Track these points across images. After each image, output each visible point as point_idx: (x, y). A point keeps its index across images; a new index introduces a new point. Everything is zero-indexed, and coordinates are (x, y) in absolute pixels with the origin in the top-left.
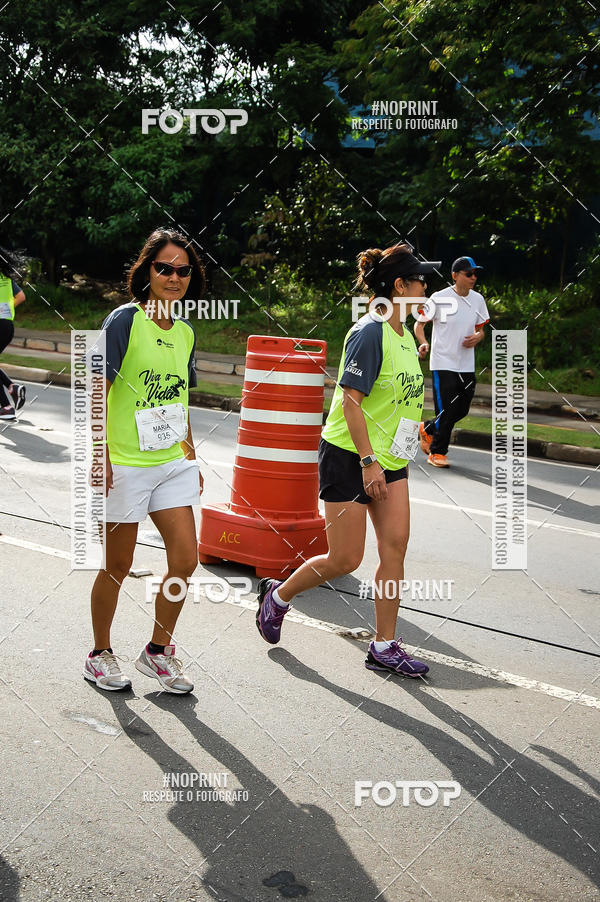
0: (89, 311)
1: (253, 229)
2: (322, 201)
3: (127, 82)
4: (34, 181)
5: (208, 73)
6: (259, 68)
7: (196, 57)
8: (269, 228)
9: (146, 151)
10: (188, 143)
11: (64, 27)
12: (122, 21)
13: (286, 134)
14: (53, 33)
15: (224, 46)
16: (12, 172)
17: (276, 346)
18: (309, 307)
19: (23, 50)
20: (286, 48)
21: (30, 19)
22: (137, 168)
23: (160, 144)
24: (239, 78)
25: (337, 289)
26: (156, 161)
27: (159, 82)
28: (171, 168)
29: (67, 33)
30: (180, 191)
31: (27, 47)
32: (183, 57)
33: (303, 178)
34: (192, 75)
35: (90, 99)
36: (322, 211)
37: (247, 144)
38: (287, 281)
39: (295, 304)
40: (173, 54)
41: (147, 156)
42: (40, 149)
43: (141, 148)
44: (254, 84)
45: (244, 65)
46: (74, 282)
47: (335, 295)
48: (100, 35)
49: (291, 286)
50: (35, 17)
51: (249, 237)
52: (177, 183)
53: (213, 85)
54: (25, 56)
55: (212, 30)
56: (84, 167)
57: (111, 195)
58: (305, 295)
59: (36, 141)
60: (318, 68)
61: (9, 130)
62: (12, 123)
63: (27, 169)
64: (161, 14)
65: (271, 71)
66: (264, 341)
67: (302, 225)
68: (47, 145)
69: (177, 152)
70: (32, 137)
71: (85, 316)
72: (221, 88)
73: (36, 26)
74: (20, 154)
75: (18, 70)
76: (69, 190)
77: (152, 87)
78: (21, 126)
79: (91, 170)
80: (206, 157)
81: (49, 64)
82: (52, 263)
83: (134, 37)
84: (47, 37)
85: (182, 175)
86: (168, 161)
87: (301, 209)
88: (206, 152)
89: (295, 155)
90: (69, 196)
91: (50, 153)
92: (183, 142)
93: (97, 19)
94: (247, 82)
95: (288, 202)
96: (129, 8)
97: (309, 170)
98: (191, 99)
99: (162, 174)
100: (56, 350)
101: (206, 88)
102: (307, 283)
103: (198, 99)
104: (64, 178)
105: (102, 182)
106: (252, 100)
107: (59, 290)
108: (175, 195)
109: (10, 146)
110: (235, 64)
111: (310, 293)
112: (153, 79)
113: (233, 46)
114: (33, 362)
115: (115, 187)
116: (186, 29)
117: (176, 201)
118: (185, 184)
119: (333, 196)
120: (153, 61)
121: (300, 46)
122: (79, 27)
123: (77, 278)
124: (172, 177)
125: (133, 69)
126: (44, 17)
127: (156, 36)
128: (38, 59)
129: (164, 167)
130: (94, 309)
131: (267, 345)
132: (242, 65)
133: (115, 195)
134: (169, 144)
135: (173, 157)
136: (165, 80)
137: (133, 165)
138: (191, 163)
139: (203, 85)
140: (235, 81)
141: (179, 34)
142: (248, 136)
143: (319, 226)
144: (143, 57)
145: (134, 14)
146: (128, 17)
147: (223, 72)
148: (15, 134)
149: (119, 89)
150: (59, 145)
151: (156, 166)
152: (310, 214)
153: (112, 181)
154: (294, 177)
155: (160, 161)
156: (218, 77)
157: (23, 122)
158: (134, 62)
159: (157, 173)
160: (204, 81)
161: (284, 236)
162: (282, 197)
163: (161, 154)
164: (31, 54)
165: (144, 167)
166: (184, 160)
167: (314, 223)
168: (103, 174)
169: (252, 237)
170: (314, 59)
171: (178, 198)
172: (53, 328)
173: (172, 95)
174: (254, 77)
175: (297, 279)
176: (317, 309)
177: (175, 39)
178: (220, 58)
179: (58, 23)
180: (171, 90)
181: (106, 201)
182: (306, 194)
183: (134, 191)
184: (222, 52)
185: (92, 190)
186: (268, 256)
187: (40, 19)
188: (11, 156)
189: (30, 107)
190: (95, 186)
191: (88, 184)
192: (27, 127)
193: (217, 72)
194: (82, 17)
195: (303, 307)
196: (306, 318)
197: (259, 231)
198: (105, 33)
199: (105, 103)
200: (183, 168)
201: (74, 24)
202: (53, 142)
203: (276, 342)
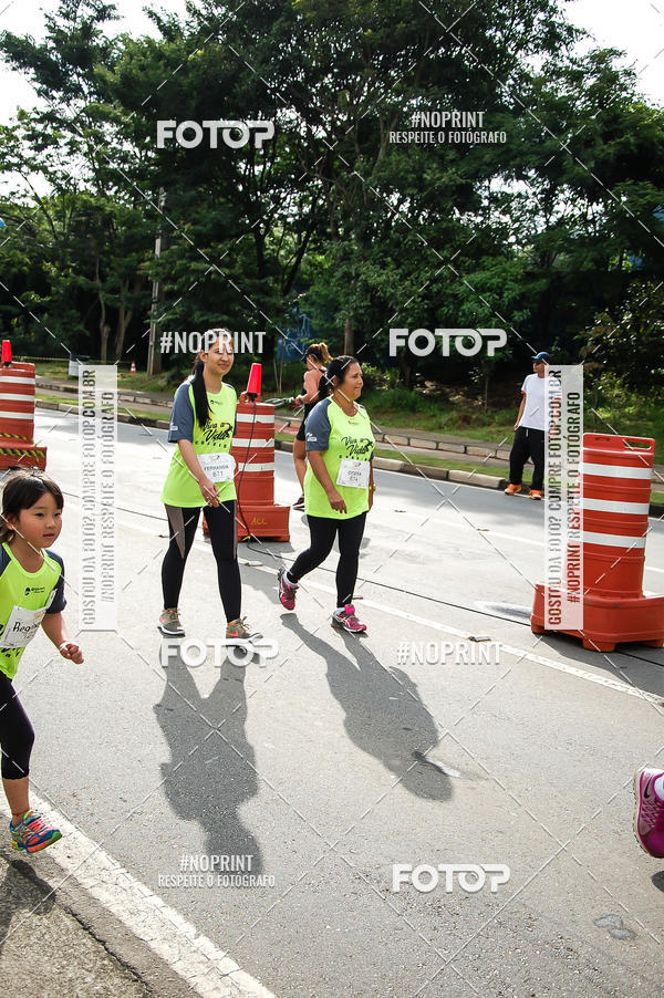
0: (437, 412)
1: (583, 342)
2: (648, 317)
3: (479, 219)
4: (397, 304)
5: (548, 209)
6: (595, 204)
7: (539, 196)
8: (597, 341)
9: (493, 277)
10: (529, 268)
11: (429, 178)
12: (478, 171)
13: (617, 258)
14: (420, 184)
15: (565, 186)
16: (380, 297)
17: (608, 443)
18: (630, 410)
19: (394, 198)
20: (620, 186)
21: (402, 174)
22: (484, 291)
23: (505, 271)
24: (577, 213)
25: (659, 395)
26: (500, 285)
27: (506, 219)
28: (513, 291)
29: (432, 183)
30: (520, 309)
31: (398, 195)
32: (527, 198)
33: (630, 297)
34: (534, 212)
35: (446, 235)
36: (647, 326)
37: (582, 269)
38: (613, 386)
39: (619, 407)
40: (520, 195)
41: (493, 281)
42: (404, 277)
43: (488, 274)
44: (590, 217)
45: (582, 202)
46: (426, 387)
47: (657, 400)
48: (458, 183)
49: (616, 392)
50: (407, 172)
51: (580, 347)
52: (518, 303)
53: (553, 219)
54: (396, 203)
55: (554, 173)
56: (439, 292)
57: (460, 314)
58: (628, 400)
59: (400, 271)
60: (649, 202)
61: (380, 263)
62: (382, 257)
63: (392, 294)
64: (512, 163)
65: (605, 206)
66: (597, 438)
67: (628, 338)
68: (409, 274)
69: (519, 277)
70: (397, 268)
71: (434, 416)
72: (561, 222)
73: (406, 179)
74: (387, 281)
75: (389, 215)
76: (426, 310)
77: (500, 223)
78: (389, 259)
79: (445, 293)
80: (544, 281)
81: (415, 208)
82: (408, 371)
83: (486, 183)
84: (415, 186)
85: (523, 296)
86: (511, 284)
87: (627, 324)
88: (544, 276)
89: (624, 278)
90: (426, 315)
91: (412, 281)
92: (525, 268)
93: (457, 170)
94: (584, 216)
95: (617, 318)
96: (485, 160)
97: (636, 290)
98: (533, 232)
99: (505, 295)
100: (409, 445)
101: (547, 222)
102: (631, 389)
103: (539, 232)
104: (422, 301)
105: (454, 303)
106: (587, 230)
107: (413, 394)
108: (515, 313)
109: (379, 276)
110: (574, 200)
111: (634, 398)
112: (501, 216)
113: (573, 186)
114: (389, 454)
115: (464, 307)
116: (532, 173)
117: (516, 318)
118: (525, 304)
119: (658, 312)
120: (502, 201)
121: (634, 184)
122: (442, 177)
123: (428, 384)
124: (514, 298)
125: (484, 209)
126: (414, 171)
127: (506, 180)
128: (407, 204)
129: (507, 289)
130: (442, 410)
131: (599, 441)
132: (580, 201)
133: (464, 314)
134: (512, 270)
135: (516, 281)
136: (511, 217)
137: (481, 288)
138: (532, 285)
139: (544, 219)
140: (573, 216)
141: (525, 178)
142: (582, 263)
143: (643, 338)
144: (493, 198)
145: (489, 164)
146: (484, 167)
147: (562, 208)
148: (384, 266)
149: (472, 226)
150: (419, 274)
151: (500, 288)
152: (635, 328)
153: (461, 303)
154: (623, 296)
155: (504, 285)
156: (557, 212)
157: (391, 256)
158: (485, 203)
159: (501, 295)
160: (545, 216)
161: (612, 347)
162: (611, 313)
163: (505, 279)
164: (401, 201)
165: (490, 290)
166: (525, 283)
167: (639, 337)
168: (455, 296)
169: (583, 349)
170: (647, 195)
171: (518, 316)
172: (407, 426)
173: (518, 229)
174: (590, 212)
175: (622, 386)
176: (639, 412)
177: (521, 181)
178: (561, 196)
179: (425, 176)
180: (516, 225)
181: (456, 319)
182: (633, 311)
183: (480, 310)
184: (562, 191)
185: (445, 310)
186: (596, 365)
187: (411, 172)
188: (380, 284)
189: (398, 244)
190: (448, 306)
191: (442, 305)
192: (395, 260)
193: (556, 208)
194: (443, 169)
195: (627, 410)
196: (629, 420)
197: (589, 344)
198: (464, 181)
199: (459, 238)
200: (523, 290)
201: (438, 175)
202: (414, 270)
203: (608, 439)
